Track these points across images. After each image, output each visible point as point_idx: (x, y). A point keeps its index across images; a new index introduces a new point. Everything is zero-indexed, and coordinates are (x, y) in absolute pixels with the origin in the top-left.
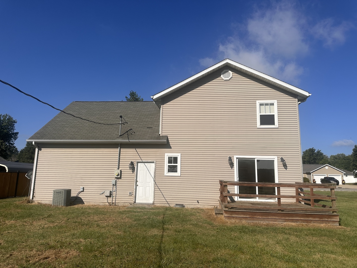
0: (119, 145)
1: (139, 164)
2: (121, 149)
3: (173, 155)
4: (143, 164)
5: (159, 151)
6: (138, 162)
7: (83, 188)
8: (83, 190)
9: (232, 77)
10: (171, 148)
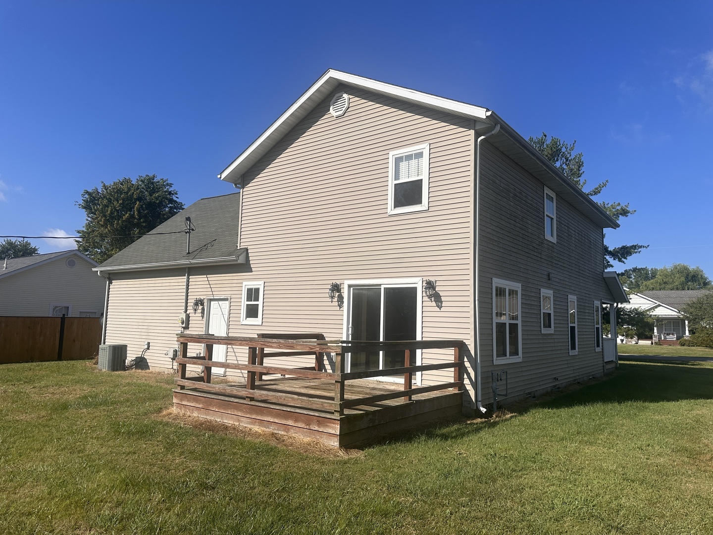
0: (187, 270)
1: (212, 303)
2: (190, 277)
3: (253, 284)
4: (217, 302)
5: (236, 278)
6: (211, 300)
7: (149, 343)
8: (149, 347)
9: (349, 108)
10: (252, 272)
